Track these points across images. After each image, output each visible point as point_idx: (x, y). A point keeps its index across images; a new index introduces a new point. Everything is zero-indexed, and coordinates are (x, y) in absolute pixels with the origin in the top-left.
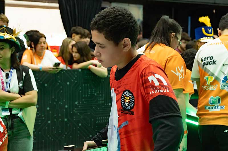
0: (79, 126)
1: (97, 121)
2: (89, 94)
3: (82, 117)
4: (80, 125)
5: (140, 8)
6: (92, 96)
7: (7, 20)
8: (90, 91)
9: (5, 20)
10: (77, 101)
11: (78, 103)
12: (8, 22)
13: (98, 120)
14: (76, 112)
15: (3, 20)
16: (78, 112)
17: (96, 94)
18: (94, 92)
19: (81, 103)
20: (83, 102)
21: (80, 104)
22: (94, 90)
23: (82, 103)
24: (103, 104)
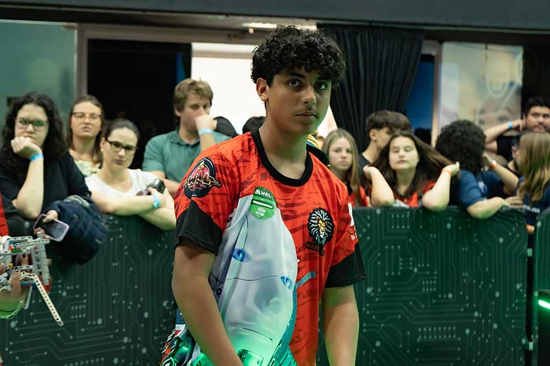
0: (375, 347)
1: (420, 337)
2: (401, 268)
3: (382, 325)
4: (378, 344)
5: (515, 54)
6: (407, 273)
7: (210, 94)
8: (403, 262)
9: (205, 92)
10: (370, 287)
11: (373, 291)
12: (210, 98)
13: (422, 333)
14: (368, 312)
15: (200, 92)
16: (372, 312)
17: (416, 270)
18: (411, 264)
19: (379, 290)
20: (384, 289)
21: (377, 293)
22: (411, 259)
23: (381, 292)
24: (434, 295)
